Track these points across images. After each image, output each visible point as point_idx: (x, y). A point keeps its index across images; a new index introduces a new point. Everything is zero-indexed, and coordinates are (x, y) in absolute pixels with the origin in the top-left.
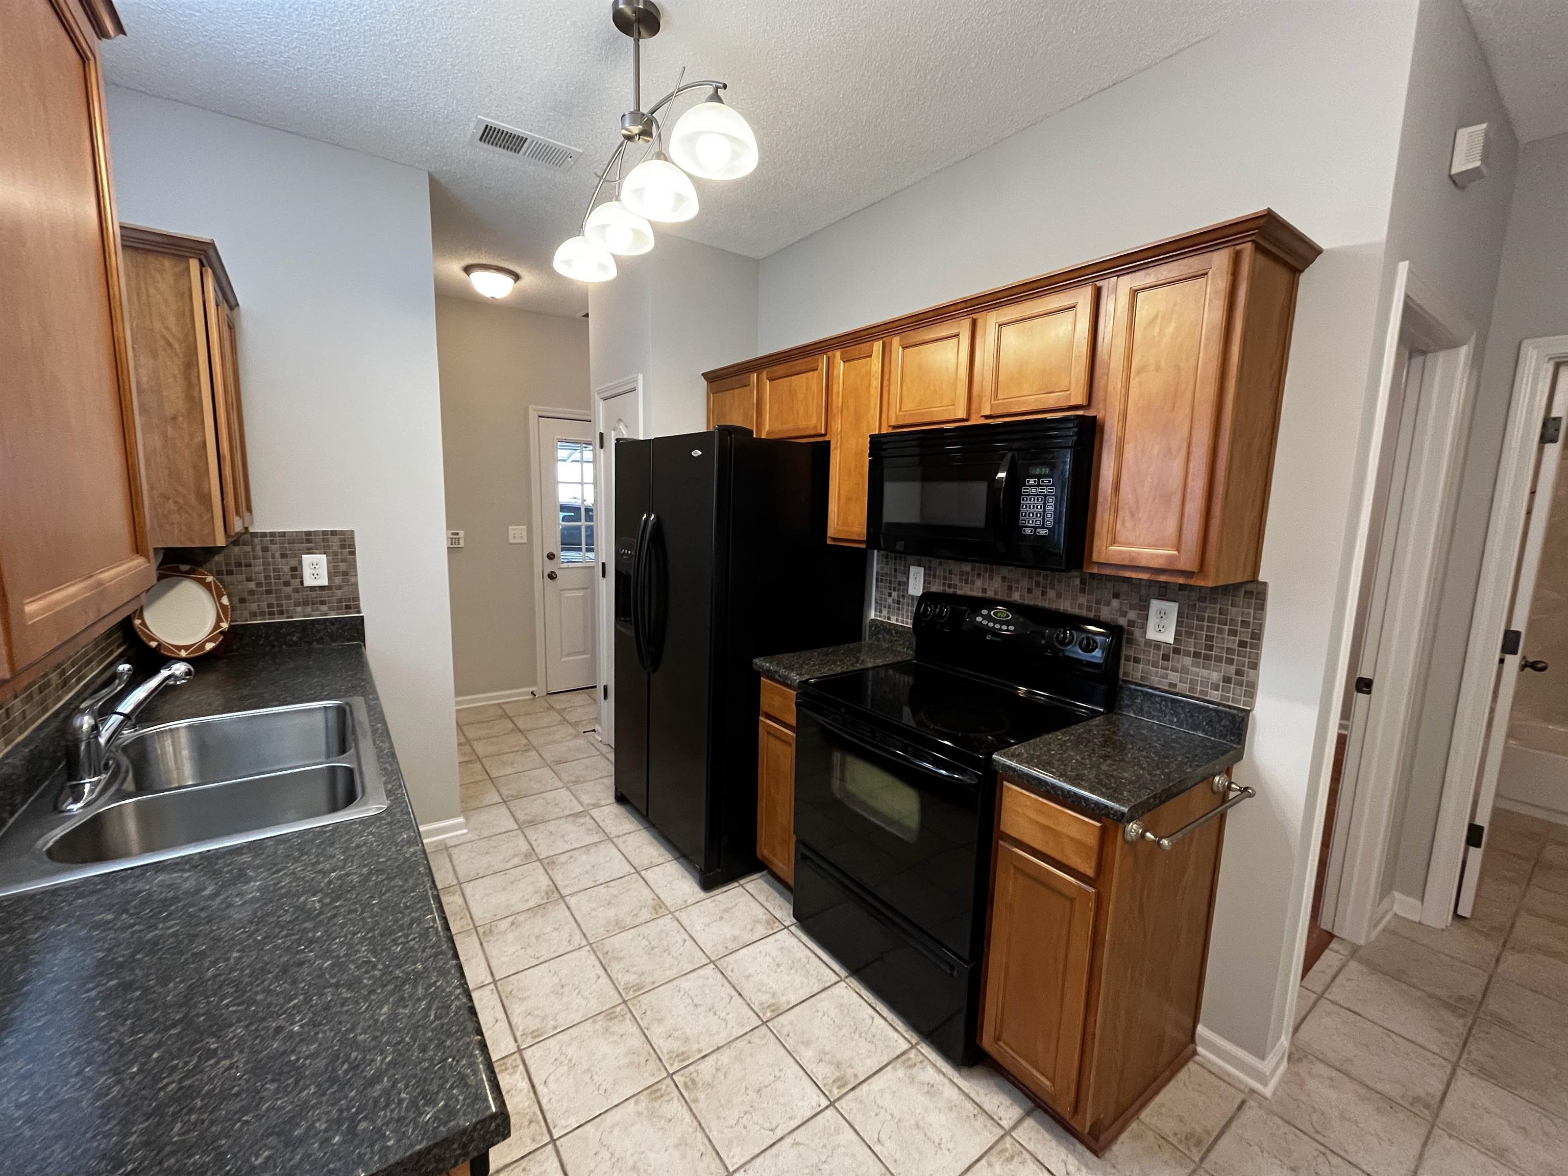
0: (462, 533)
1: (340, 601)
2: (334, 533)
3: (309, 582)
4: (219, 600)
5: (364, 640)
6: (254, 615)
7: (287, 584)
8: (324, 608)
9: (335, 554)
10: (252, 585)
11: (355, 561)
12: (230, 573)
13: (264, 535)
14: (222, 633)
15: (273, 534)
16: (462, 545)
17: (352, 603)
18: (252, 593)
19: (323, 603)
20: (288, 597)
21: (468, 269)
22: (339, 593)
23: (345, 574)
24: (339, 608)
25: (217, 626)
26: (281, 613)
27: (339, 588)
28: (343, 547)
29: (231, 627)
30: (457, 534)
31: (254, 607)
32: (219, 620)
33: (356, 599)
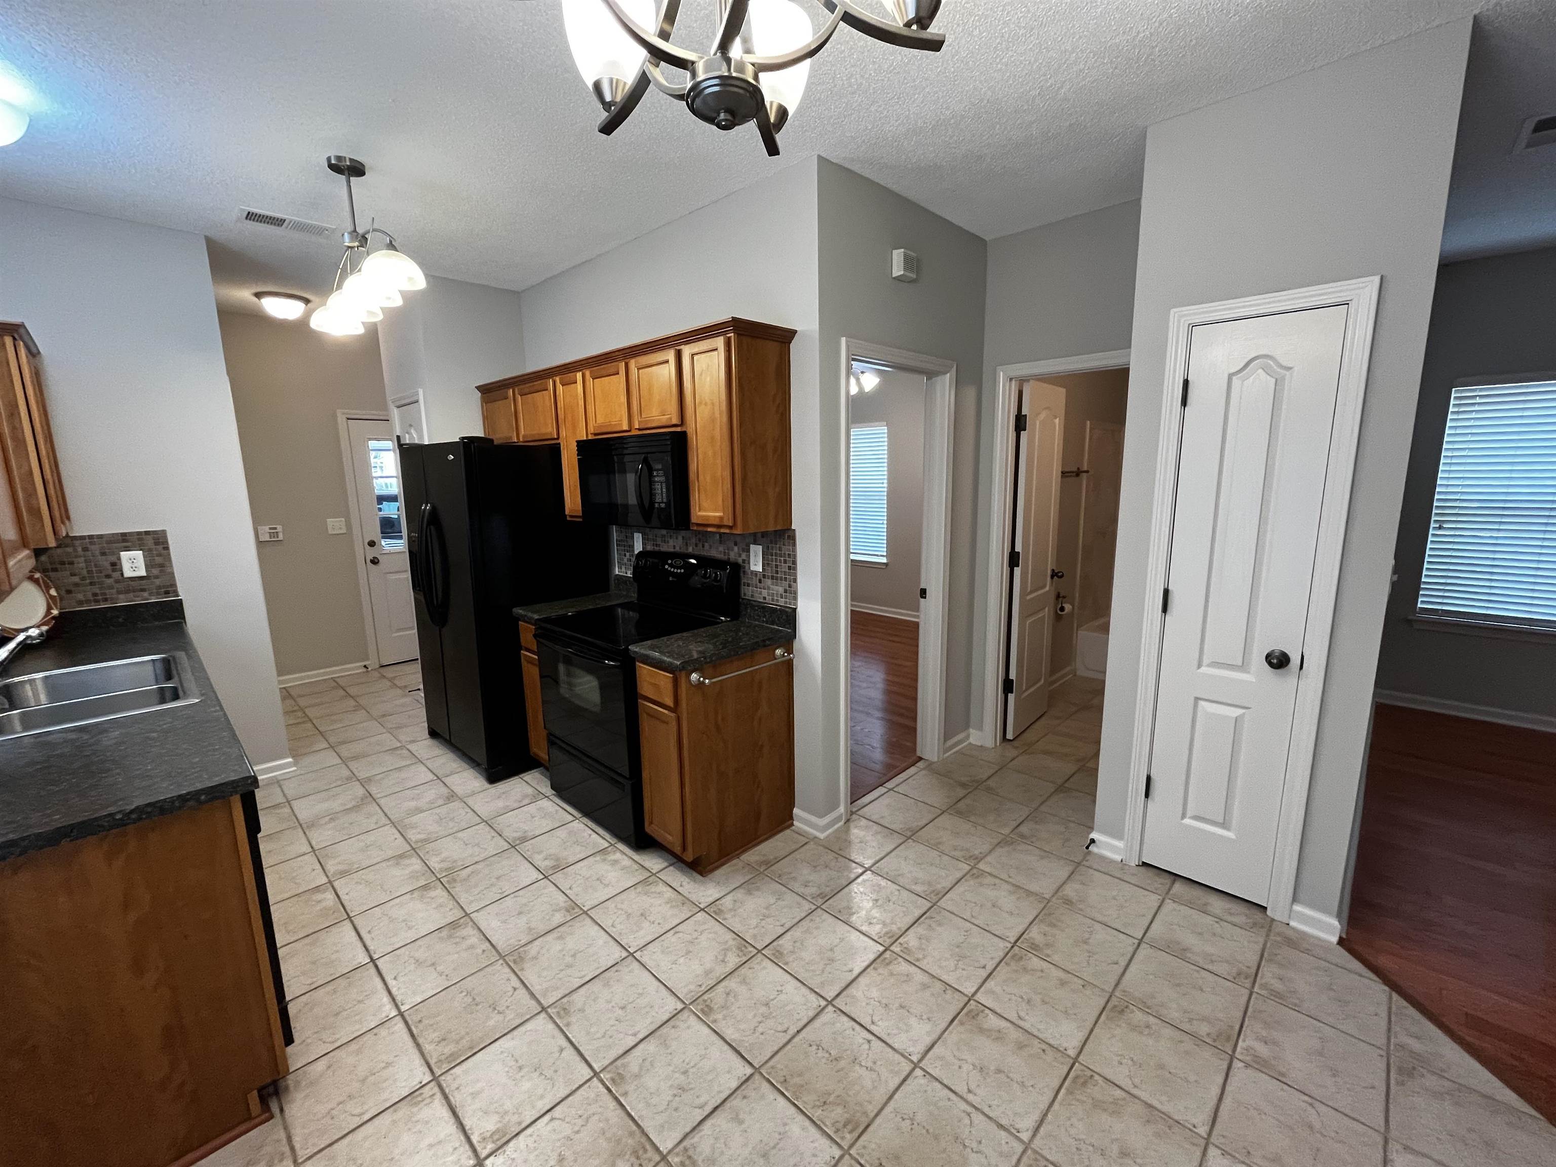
0: (279, 528)
1: (159, 587)
2: (147, 533)
3: (128, 573)
4: (48, 592)
5: (184, 618)
6: (80, 603)
7: (108, 576)
8: (146, 594)
9: (150, 550)
10: (76, 579)
11: (169, 555)
12: (55, 570)
13: (82, 538)
14: (54, 618)
15: (91, 537)
16: (281, 537)
17: (171, 588)
18: (76, 585)
19: (143, 590)
20: (111, 587)
21: (258, 295)
22: (158, 582)
23: (162, 566)
24: (158, 594)
25: (48, 611)
26: (106, 600)
27: (157, 577)
28: (157, 544)
29: (60, 613)
30: (275, 528)
31: (80, 597)
32: (49, 609)
33: (174, 585)
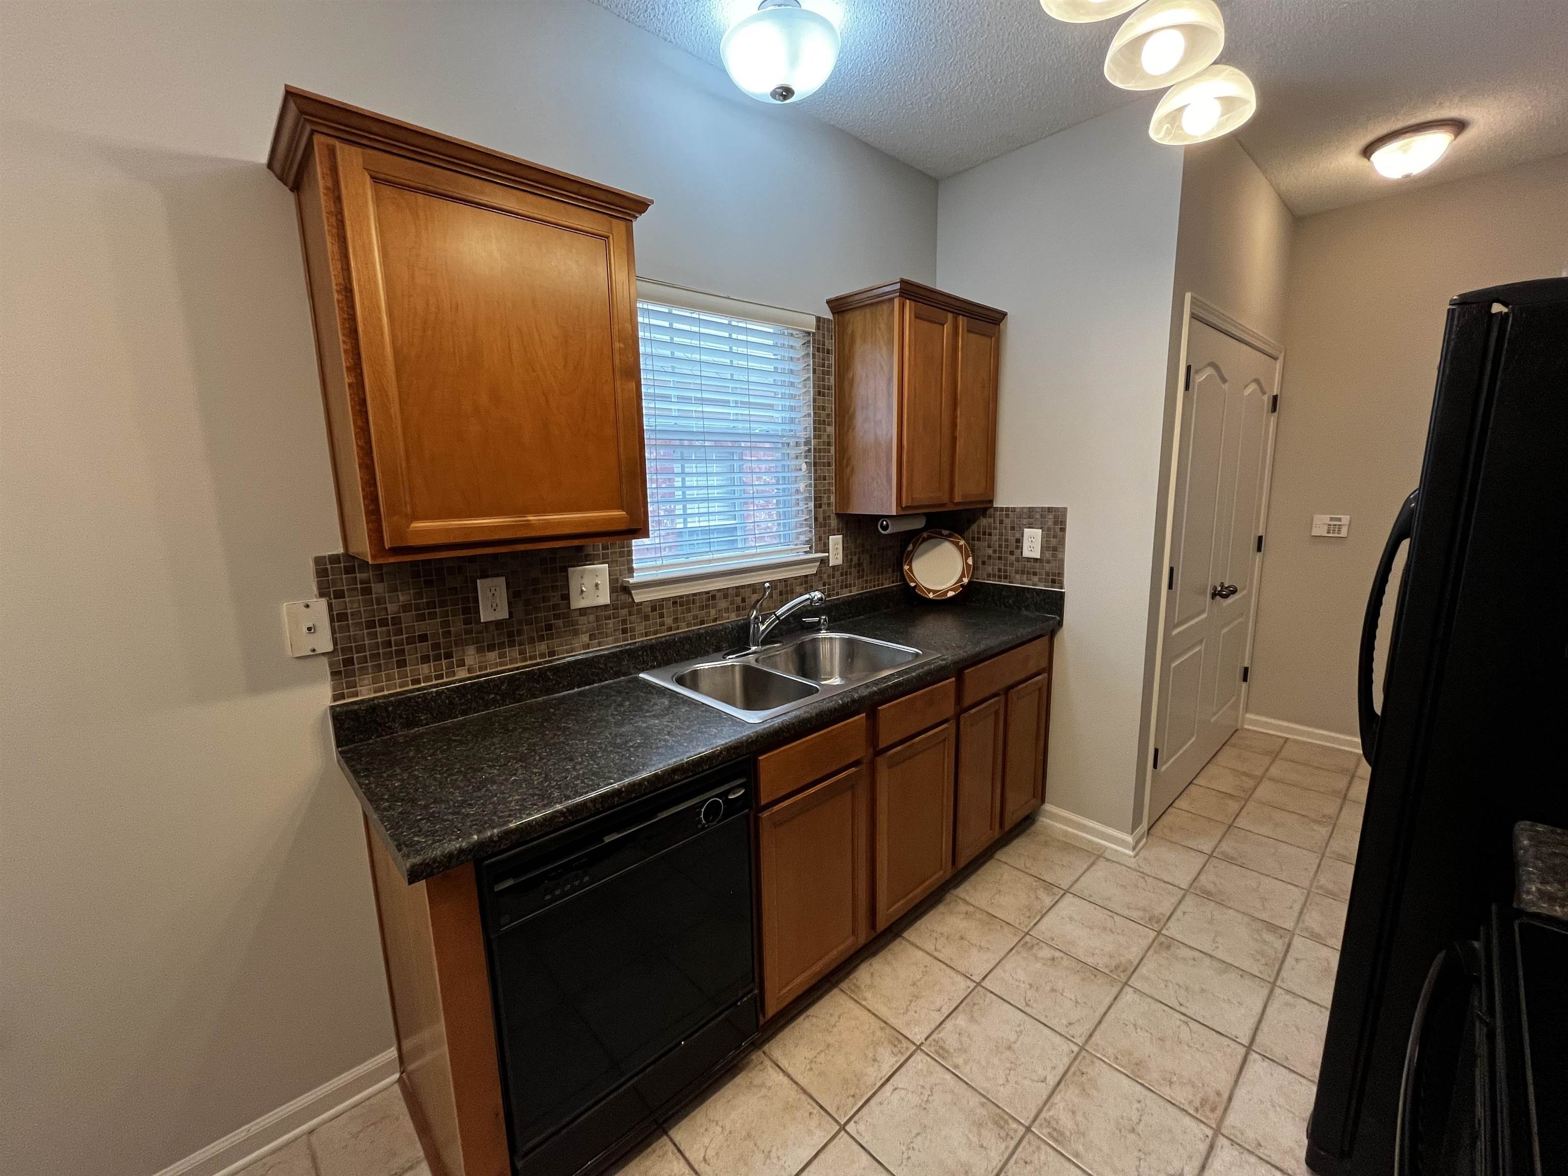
0: (1345, 519)
1: (1047, 574)
2: (1050, 510)
3: (1026, 553)
4: (966, 560)
5: (1061, 615)
6: (989, 576)
7: (1012, 553)
8: (1036, 579)
9: (1049, 529)
10: (990, 551)
11: (1064, 538)
12: (979, 539)
13: (1002, 509)
14: (962, 586)
15: (1007, 509)
16: (1344, 533)
17: (1057, 578)
18: (990, 557)
19: (1035, 574)
20: (1012, 565)
21: (1367, 151)
22: (1047, 567)
23: (1055, 549)
24: (1046, 581)
25: (960, 580)
26: (1006, 577)
27: (1048, 562)
28: (1056, 523)
29: (970, 582)
30: (1340, 520)
31: (990, 569)
32: (963, 575)
33: (1061, 574)
